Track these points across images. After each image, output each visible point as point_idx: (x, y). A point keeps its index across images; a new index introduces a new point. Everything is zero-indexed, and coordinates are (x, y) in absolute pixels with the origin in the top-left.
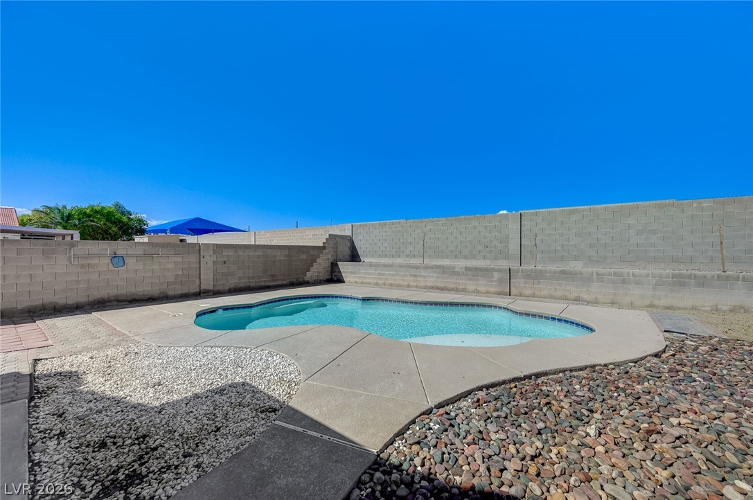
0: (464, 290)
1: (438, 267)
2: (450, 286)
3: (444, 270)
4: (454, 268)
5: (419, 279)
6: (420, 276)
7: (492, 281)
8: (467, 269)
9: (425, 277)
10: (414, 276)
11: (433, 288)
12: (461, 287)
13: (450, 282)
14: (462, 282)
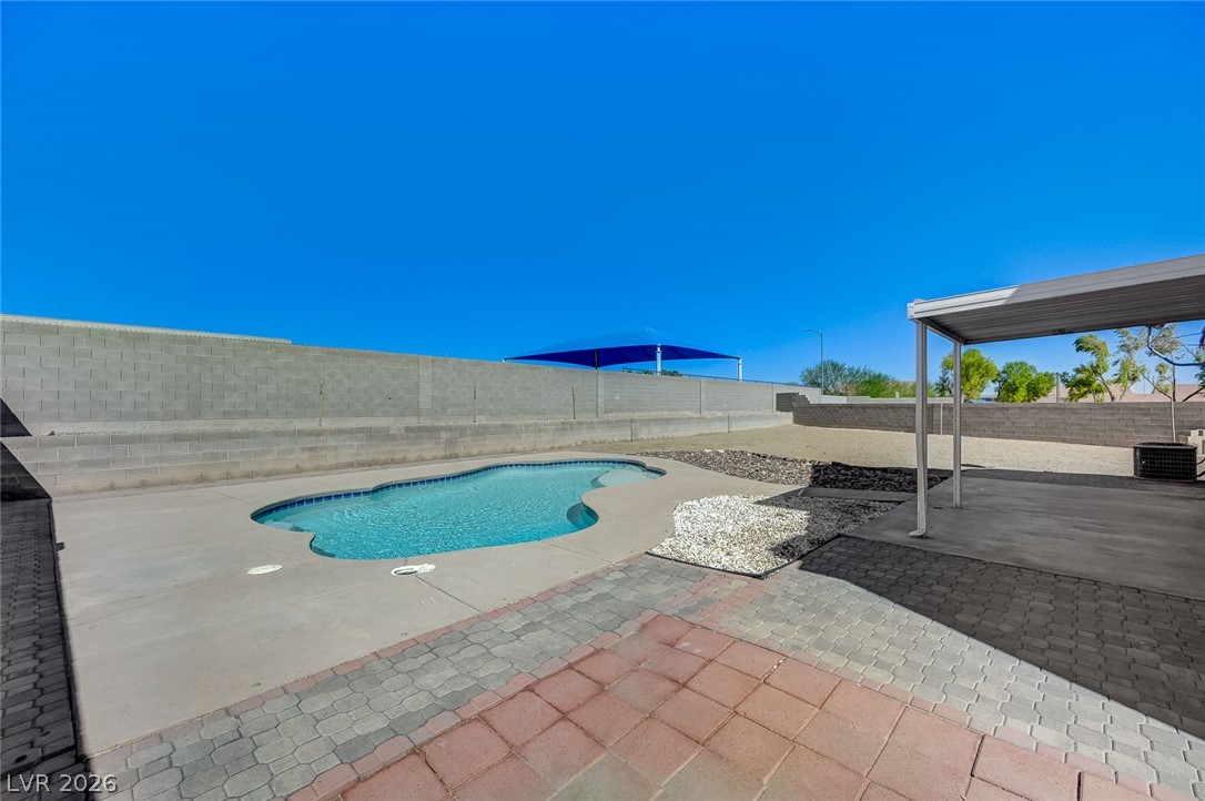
0: (403, 461)
1: (361, 430)
2: (382, 457)
3: (372, 435)
4: (388, 429)
5: (324, 453)
6: (322, 448)
7: (438, 444)
8: (408, 429)
9: (335, 448)
10: (311, 449)
11: (351, 465)
12: (398, 456)
13: (382, 451)
14: (400, 450)
